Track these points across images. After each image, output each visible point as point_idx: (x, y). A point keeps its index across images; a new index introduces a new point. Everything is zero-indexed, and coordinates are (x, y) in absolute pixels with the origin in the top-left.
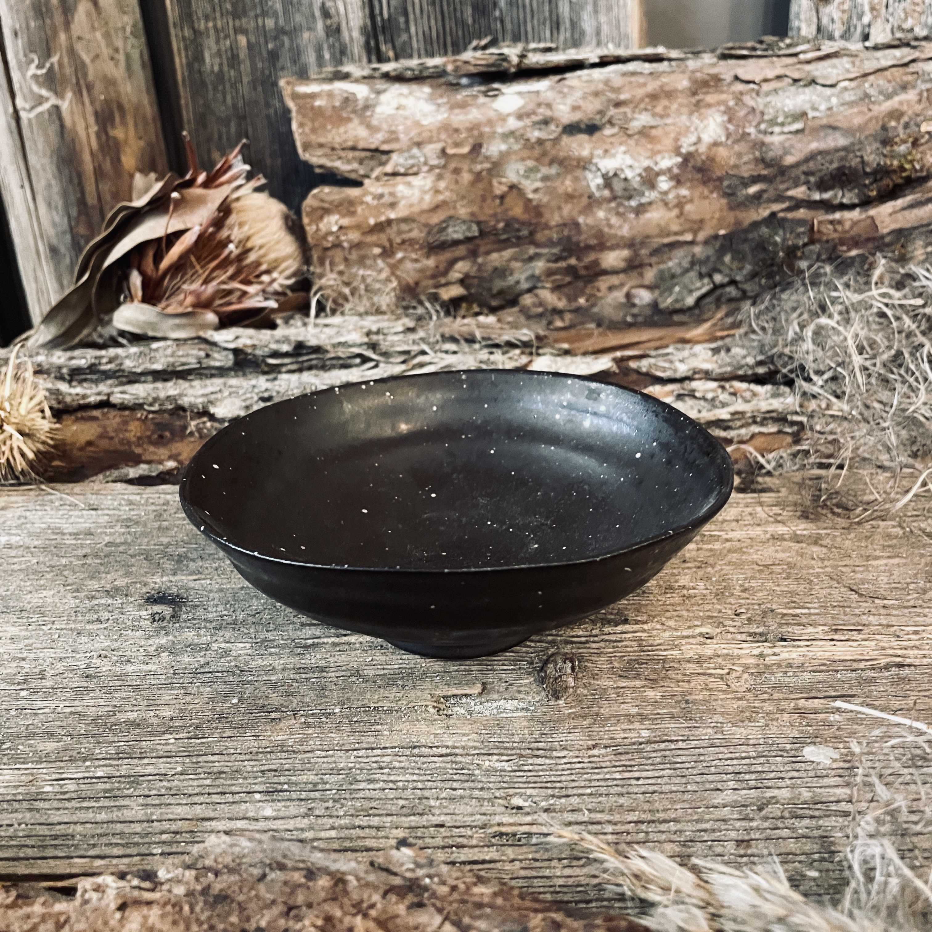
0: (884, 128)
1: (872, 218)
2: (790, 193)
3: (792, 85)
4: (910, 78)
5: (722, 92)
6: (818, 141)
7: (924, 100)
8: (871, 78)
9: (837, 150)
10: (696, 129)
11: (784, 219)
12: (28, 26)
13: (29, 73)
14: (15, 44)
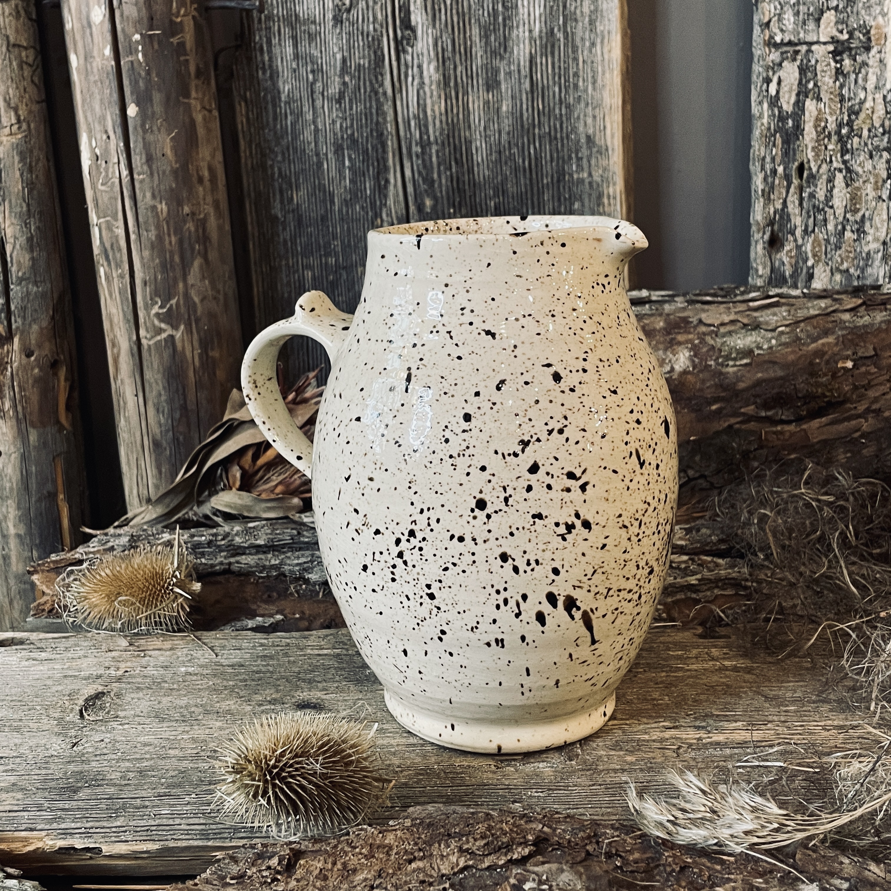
0: (811, 364)
1: (804, 430)
2: (743, 410)
3: (742, 328)
4: (830, 325)
5: (690, 333)
6: (762, 372)
7: (840, 343)
8: (802, 325)
9: (777, 379)
10: (670, 361)
11: (739, 430)
12: (156, 278)
13: (153, 312)
14: (144, 291)
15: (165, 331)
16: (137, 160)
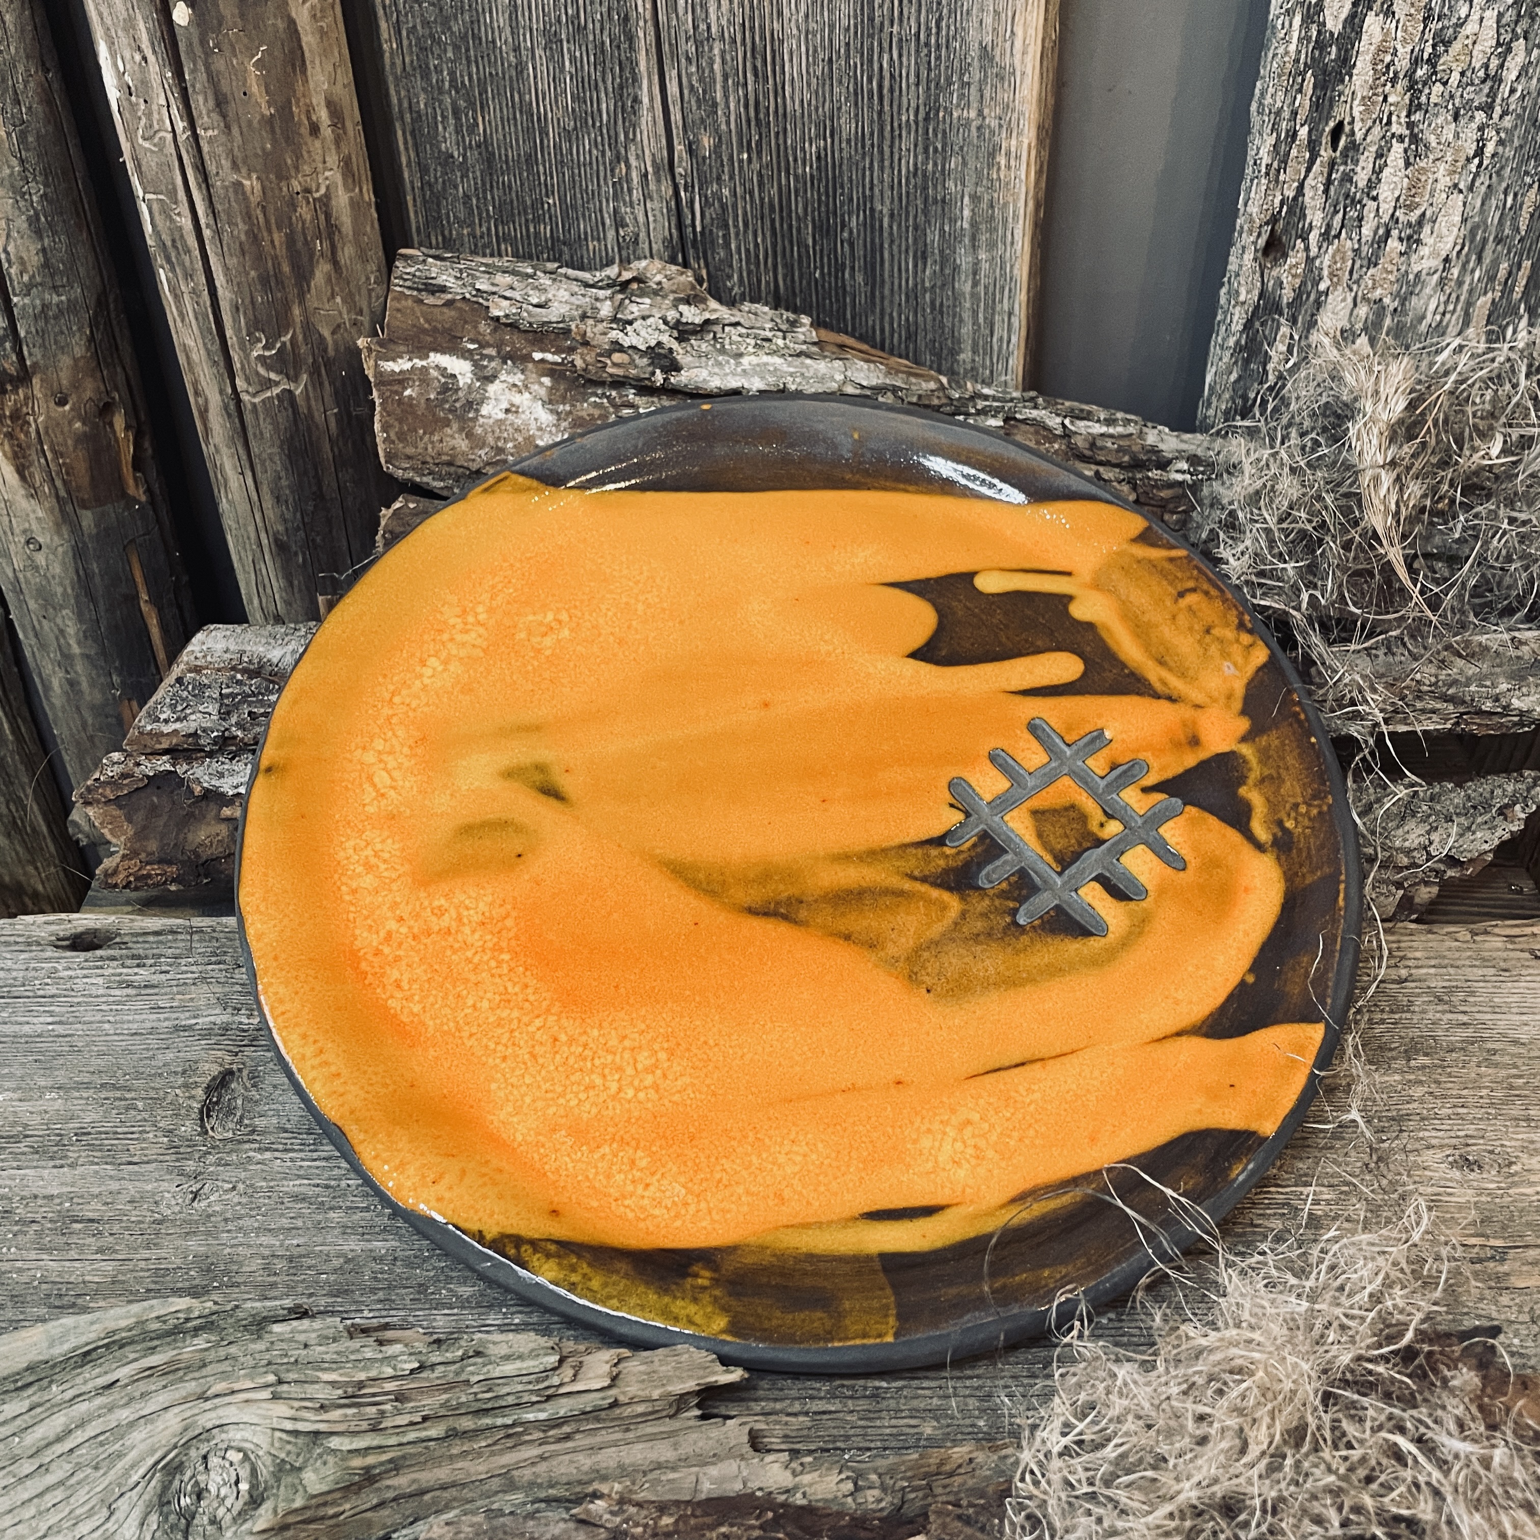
12: (253, 302)
13: (255, 354)
14: (236, 320)
15: (277, 384)
16: (201, 104)
